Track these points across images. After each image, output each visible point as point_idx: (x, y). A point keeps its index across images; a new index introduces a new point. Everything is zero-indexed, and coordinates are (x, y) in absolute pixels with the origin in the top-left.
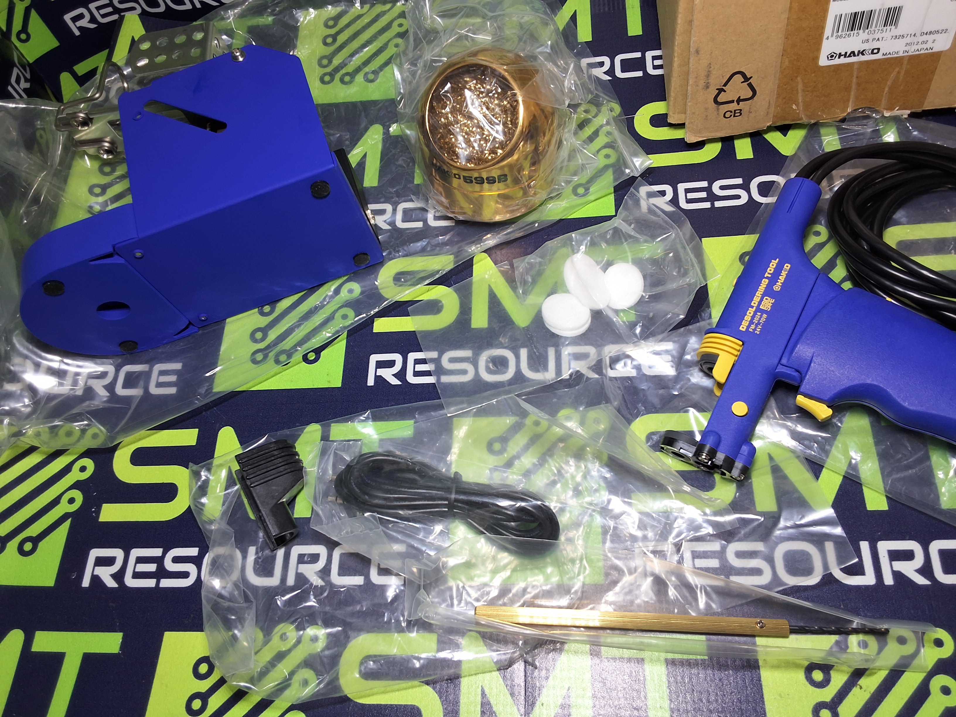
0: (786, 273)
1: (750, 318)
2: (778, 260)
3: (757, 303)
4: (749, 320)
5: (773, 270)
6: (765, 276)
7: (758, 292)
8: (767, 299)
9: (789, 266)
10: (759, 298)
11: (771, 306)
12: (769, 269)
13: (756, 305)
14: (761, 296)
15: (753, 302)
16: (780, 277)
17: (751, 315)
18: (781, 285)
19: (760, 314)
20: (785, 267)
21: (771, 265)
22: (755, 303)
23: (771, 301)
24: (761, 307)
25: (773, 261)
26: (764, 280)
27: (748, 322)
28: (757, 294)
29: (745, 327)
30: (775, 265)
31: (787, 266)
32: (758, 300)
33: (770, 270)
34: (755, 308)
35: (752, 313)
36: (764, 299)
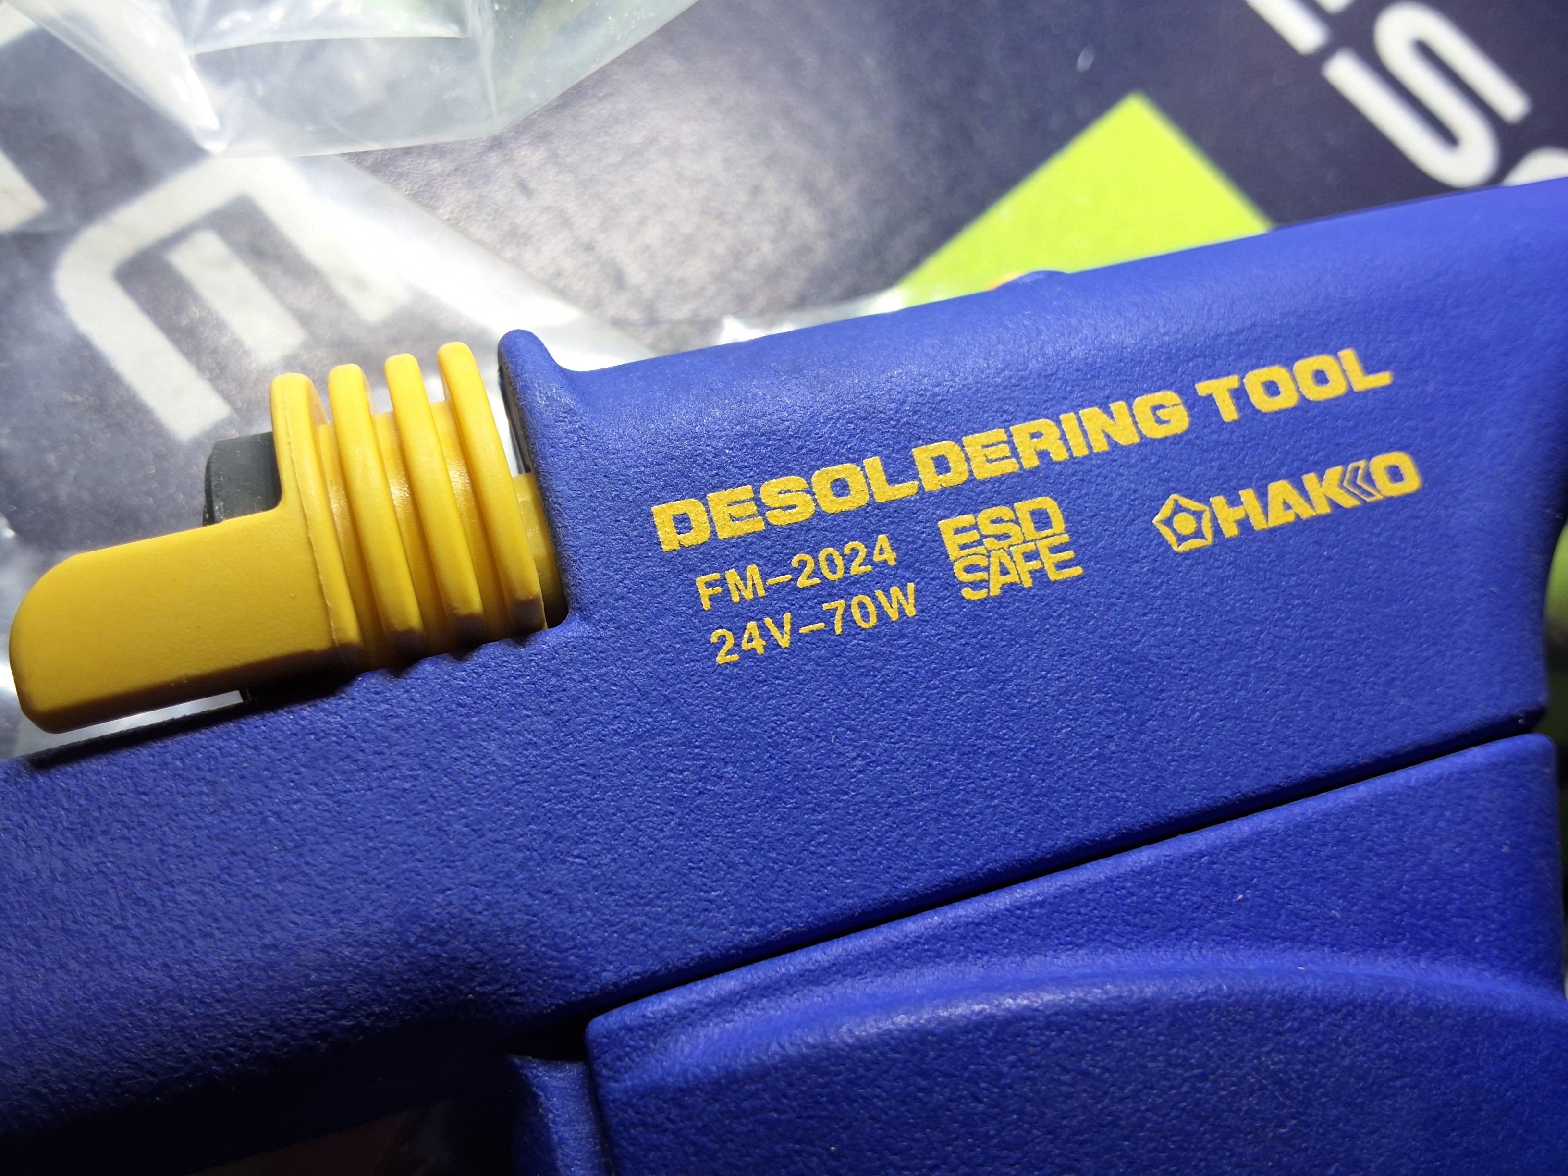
0: (1348, 502)
1: (804, 512)
2: (1383, 379)
3: (956, 477)
4: (779, 518)
5: (1287, 400)
6: (1203, 388)
7: (1043, 424)
8: (1041, 520)
9: (1412, 482)
10: (1010, 466)
11: (1010, 589)
12: (1276, 373)
13: (932, 481)
14: (1031, 461)
15: (946, 448)
16: (1279, 490)
17: (832, 505)
18: (1231, 530)
19: (890, 557)
20: (1379, 464)
21: (1305, 367)
22: (941, 465)
23: (1049, 561)
24: (946, 526)
25: (1348, 356)
26: (1169, 397)
27: (758, 525)
28: (1021, 431)
29: (698, 536)
30: (1335, 389)
31: (1395, 474)
32: (984, 471)
33: (1272, 389)
34: (906, 489)
35: (856, 500)
36: (1024, 508)
